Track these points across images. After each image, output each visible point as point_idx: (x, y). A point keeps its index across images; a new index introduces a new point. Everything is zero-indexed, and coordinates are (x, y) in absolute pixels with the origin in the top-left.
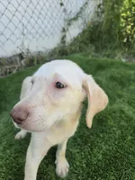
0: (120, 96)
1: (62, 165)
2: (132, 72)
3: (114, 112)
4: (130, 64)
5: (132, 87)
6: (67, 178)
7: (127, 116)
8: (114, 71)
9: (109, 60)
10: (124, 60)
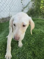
3: (38, 31)
8: (38, 21)
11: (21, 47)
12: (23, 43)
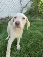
1: (18, 47)
2: (41, 23)
3: (35, 33)
6: (20, 50)
7: (39, 35)
8: (36, 22)
9: (35, 19)
11: (19, 49)
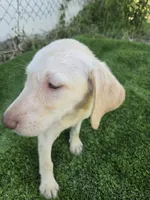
0: (129, 78)
2: (141, 52)
4: (138, 44)
5: (141, 69)
7: (138, 97)
8: (122, 52)
9: (116, 40)
10: (131, 40)
12: (82, 141)
